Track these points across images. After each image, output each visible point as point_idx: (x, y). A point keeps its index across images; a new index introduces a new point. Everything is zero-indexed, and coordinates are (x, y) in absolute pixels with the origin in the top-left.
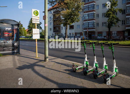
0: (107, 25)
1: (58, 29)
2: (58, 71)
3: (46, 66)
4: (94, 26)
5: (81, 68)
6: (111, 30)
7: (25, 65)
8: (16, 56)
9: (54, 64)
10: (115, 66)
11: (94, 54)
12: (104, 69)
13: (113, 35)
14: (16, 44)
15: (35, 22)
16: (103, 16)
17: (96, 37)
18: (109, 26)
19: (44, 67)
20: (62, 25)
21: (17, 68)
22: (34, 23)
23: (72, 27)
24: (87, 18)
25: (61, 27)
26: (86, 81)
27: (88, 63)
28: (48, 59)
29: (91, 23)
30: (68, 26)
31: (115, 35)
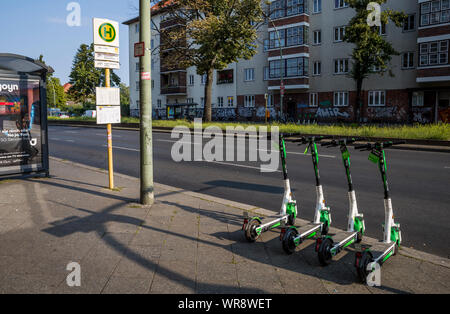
0: (351, 67)
1: (176, 82)
2: (193, 239)
3: (149, 222)
4: (304, 73)
5: (270, 226)
6: (365, 86)
7: (75, 217)
8: (37, 185)
9: (175, 212)
10: (391, 223)
11: (317, 179)
12: (352, 229)
13: (371, 103)
14: (35, 140)
15: (103, 66)
16: (336, 38)
17: (313, 111)
18: (359, 74)
19: (139, 223)
20: (192, 70)
21: (48, 231)
22: (99, 66)
23: (226, 77)
24: (280, 44)
25: (188, 74)
26: (294, 273)
27: (295, 210)
28: (151, 196)
29: (294, 63)
30: (214, 73)
31: (380, 104)
